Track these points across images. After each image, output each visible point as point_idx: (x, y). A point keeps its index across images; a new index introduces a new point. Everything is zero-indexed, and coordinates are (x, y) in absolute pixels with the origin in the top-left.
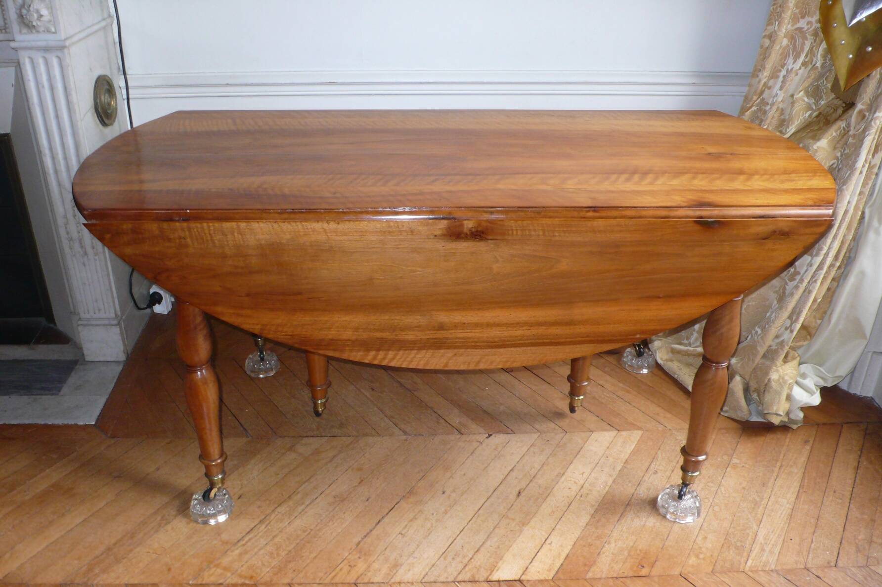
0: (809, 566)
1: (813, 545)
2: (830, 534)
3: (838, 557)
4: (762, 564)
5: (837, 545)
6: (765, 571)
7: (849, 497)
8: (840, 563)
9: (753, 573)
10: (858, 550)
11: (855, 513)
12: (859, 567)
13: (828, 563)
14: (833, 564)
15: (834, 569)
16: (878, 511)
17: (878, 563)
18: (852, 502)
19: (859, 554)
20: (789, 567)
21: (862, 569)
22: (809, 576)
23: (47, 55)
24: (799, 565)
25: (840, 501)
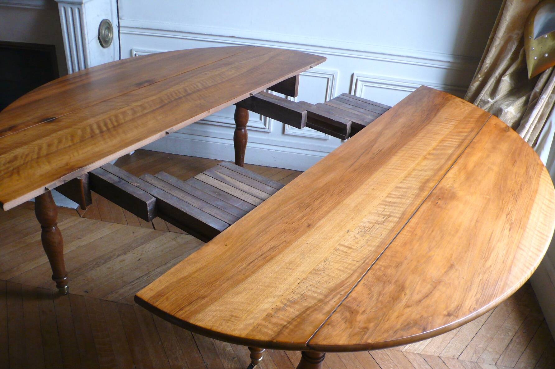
0: (441, 355)
1: (449, 345)
2: (462, 341)
3: (461, 354)
4: (414, 349)
5: (464, 347)
6: (414, 353)
7: (484, 323)
8: (460, 358)
9: (406, 353)
10: (475, 353)
11: (483, 332)
12: (471, 362)
13: (454, 356)
14: (456, 357)
15: (455, 360)
16: (497, 334)
17: (484, 362)
18: (484, 325)
19: (474, 355)
20: (429, 354)
21: (473, 364)
22: (439, 360)
23: (73, 7)
24: (435, 354)
25: (477, 324)
